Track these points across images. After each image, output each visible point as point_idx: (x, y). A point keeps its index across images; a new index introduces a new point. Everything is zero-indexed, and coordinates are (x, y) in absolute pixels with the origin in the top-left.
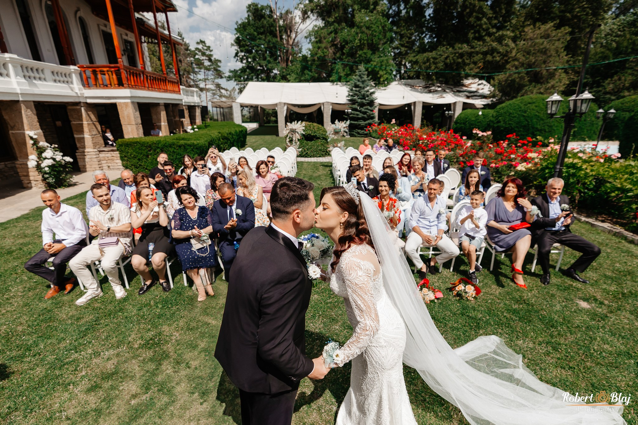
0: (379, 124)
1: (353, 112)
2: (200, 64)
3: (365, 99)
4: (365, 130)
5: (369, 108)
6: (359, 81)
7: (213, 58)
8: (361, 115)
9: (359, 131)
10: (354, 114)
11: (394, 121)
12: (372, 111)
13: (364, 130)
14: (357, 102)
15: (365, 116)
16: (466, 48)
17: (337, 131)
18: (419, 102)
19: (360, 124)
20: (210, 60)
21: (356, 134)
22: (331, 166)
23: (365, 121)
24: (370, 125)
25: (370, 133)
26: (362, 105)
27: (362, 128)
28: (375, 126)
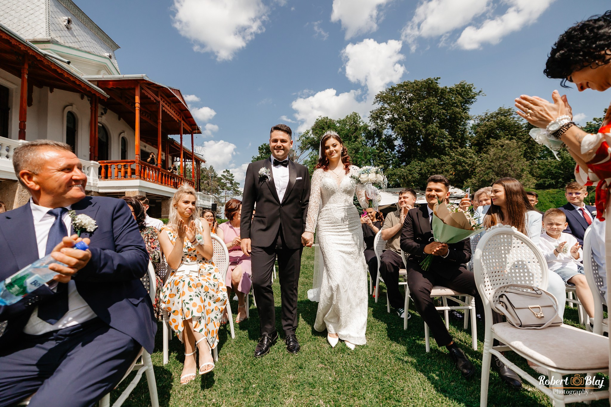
2: (223, 186)
7: (233, 182)
16: (436, 160)
20: (231, 183)
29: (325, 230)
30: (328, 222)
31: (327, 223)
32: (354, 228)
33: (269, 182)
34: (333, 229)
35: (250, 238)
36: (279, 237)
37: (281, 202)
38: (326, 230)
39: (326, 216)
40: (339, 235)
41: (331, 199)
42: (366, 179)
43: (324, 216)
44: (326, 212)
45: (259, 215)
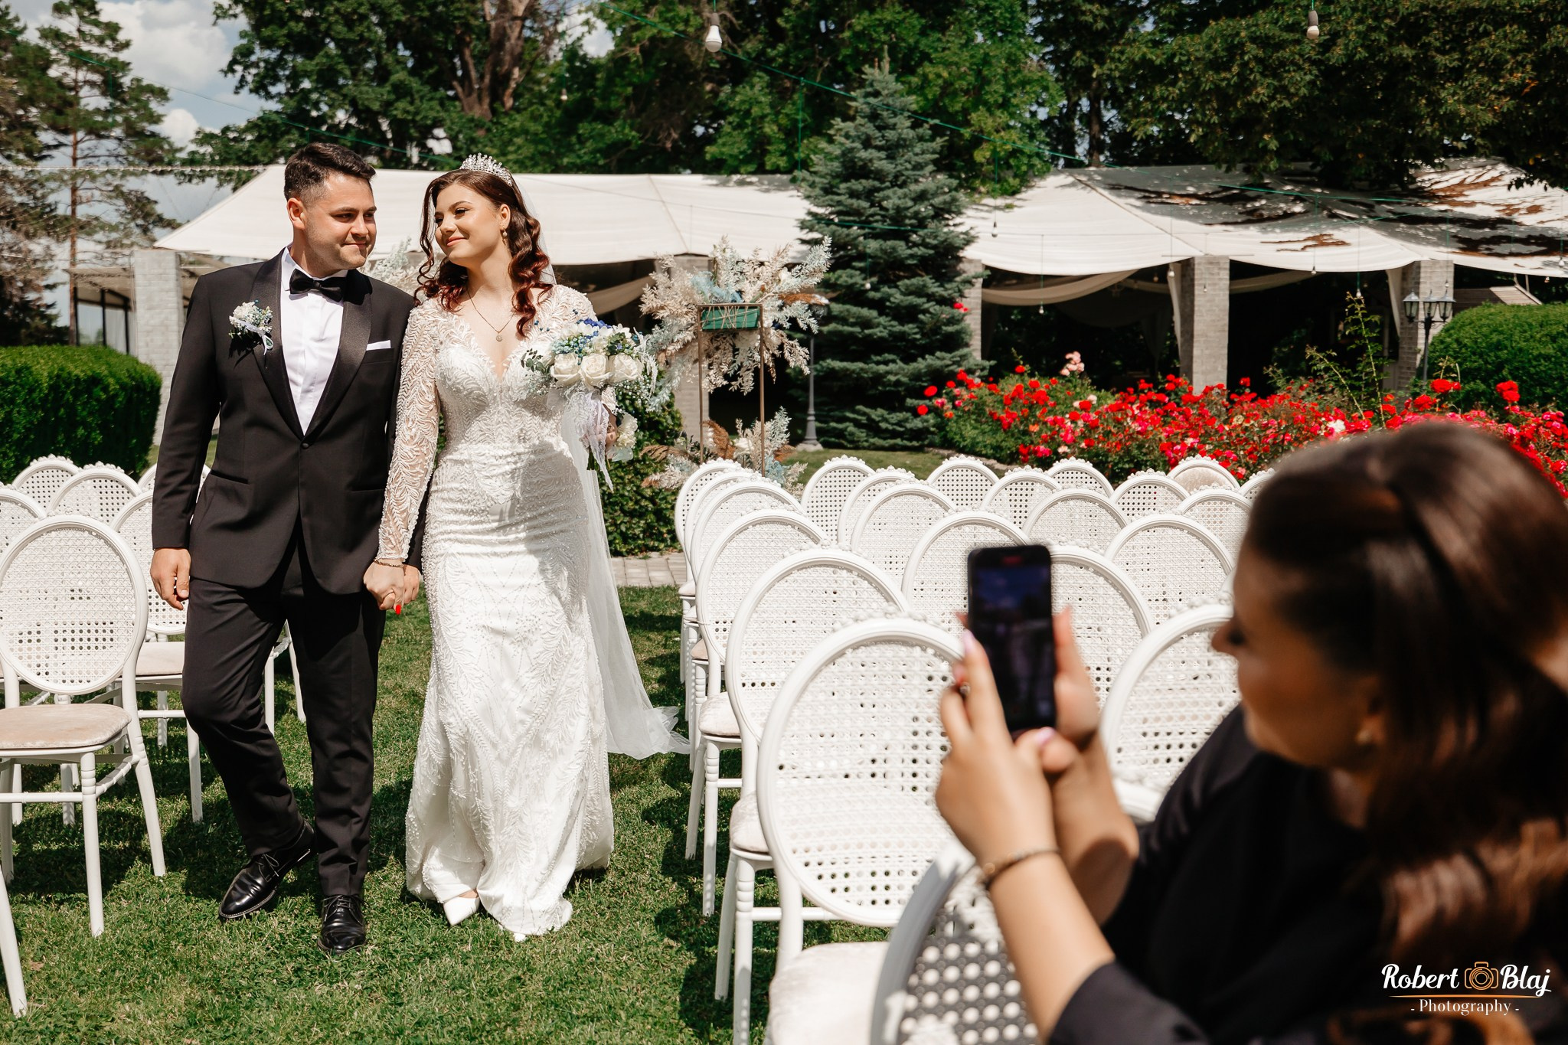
0: (993, 377)
1: (837, 308)
3: (903, 236)
4: (915, 413)
5: (934, 288)
6: (867, 143)
7: (125, 80)
8: (883, 327)
9: (877, 414)
10: (843, 320)
11: (1075, 362)
12: (949, 302)
13: (903, 408)
14: (862, 256)
15: (909, 328)
17: (727, 320)
18: (1212, 261)
19: (878, 378)
20: (111, 87)
21: (861, 434)
22: (674, 623)
23: (908, 359)
24: (940, 379)
25: (941, 427)
26: (888, 270)
27: (892, 399)
28: (968, 386)
29: (446, 536)
30: (459, 506)
31: (456, 511)
32: (553, 529)
33: (266, 358)
34: (477, 532)
35: (187, 548)
36: (296, 557)
37: (305, 430)
38: (452, 536)
39: (454, 485)
40: (495, 554)
41: (476, 427)
42: (570, 376)
43: (446, 486)
44: (456, 469)
45: (229, 470)
